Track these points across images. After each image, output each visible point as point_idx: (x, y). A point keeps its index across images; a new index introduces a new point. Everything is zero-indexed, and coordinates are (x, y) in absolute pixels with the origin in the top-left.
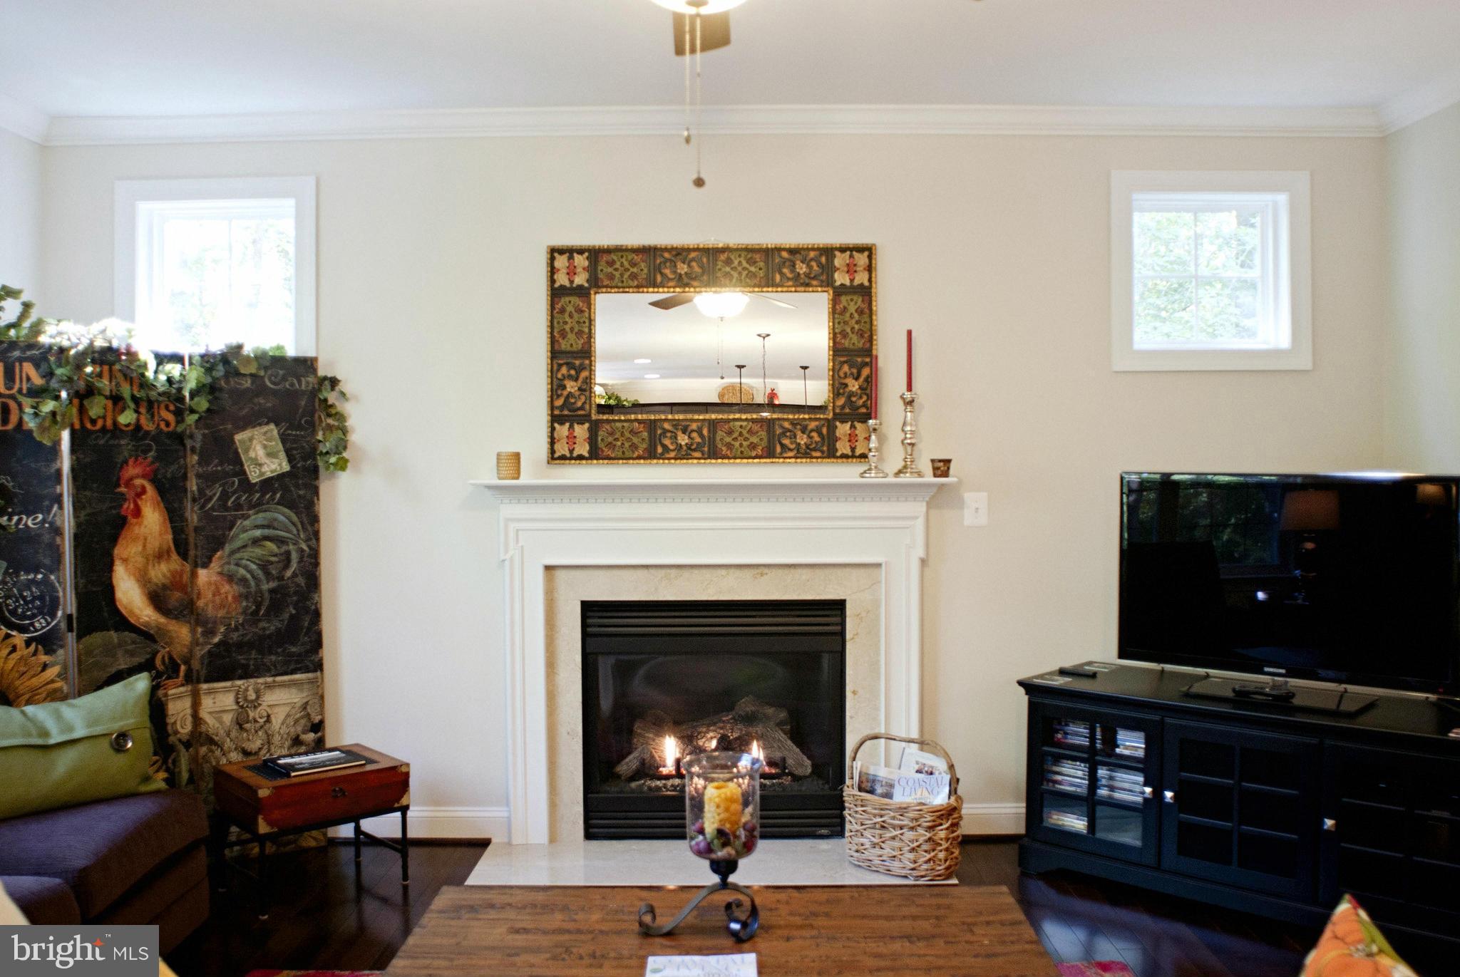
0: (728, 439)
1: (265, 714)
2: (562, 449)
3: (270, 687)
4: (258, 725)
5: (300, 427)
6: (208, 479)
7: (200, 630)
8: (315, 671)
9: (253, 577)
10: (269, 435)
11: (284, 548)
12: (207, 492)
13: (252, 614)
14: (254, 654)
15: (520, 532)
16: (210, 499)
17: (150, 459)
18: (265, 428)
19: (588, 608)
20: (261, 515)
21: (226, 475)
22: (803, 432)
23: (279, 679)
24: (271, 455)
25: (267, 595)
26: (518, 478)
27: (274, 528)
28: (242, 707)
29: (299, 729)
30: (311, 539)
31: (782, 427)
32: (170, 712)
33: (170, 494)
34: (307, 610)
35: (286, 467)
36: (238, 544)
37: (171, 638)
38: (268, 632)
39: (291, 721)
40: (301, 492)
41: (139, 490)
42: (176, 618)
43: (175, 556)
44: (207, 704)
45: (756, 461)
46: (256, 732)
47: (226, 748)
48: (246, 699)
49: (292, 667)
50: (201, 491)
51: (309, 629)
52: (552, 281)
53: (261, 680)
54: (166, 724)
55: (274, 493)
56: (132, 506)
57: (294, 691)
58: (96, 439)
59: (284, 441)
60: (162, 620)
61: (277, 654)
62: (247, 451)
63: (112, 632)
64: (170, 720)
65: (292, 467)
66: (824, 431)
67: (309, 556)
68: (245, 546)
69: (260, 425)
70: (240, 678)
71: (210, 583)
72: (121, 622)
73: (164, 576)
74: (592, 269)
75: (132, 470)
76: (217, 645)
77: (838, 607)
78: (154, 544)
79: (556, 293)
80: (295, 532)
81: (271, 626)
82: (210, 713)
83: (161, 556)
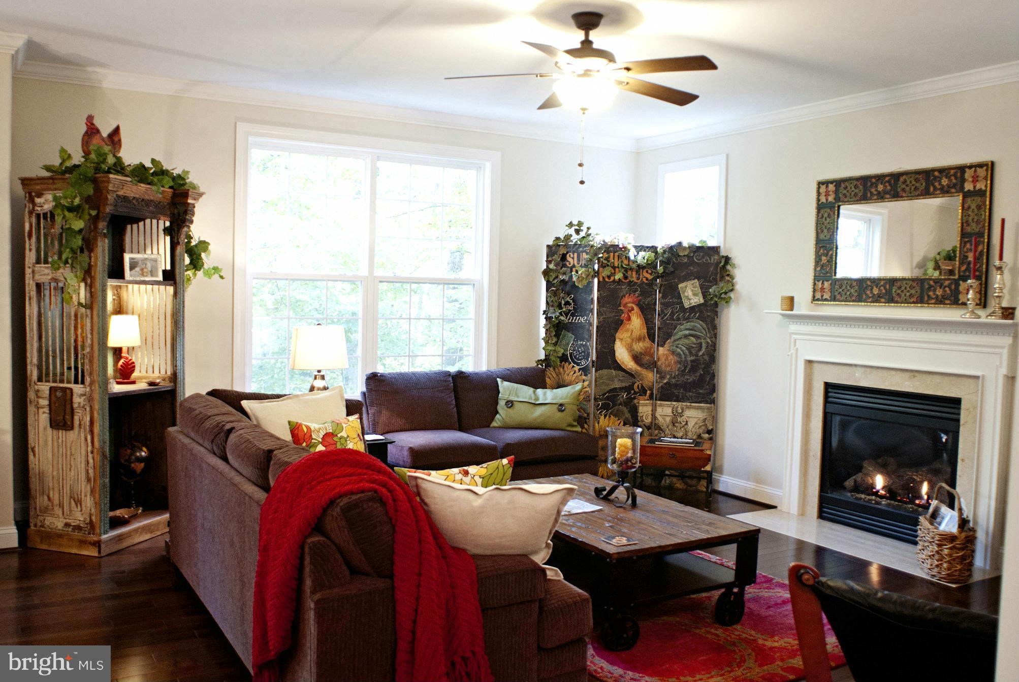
0: (899, 291)
1: (685, 420)
2: (818, 296)
3: (689, 408)
4: (681, 425)
5: (709, 281)
6: (665, 305)
7: (658, 376)
8: (710, 403)
9: (684, 353)
10: (694, 285)
11: (699, 341)
12: (665, 311)
13: (682, 371)
14: (682, 390)
15: (797, 341)
16: (667, 314)
17: (637, 295)
18: (693, 282)
19: (828, 386)
20: (689, 324)
21: (673, 303)
22: (940, 288)
23: (693, 404)
24: (695, 295)
25: (689, 362)
26: (792, 310)
27: (695, 331)
28: (675, 415)
29: (701, 431)
30: (712, 338)
31: (929, 284)
32: (640, 411)
33: (646, 311)
34: (709, 373)
35: (702, 301)
36: (677, 337)
37: (643, 377)
38: (689, 381)
39: (697, 426)
40: (709, 314)
41: (630, 309)
42: (646, 368)
43: (647, 340)
44: (659, 411)
45: (912, 305)
46: (681, 428)
47: (666, 433)
48: (677, 412)
49: (700, 400)
50: (662, 310)
51: (709, 382)
52: (818, 200)
53: (684, 404)
54: (637, 416)
55: (696, 314)
56: (626, 315)
57: (700, 411)
58: (610, 285)
59: (701, 288)
60: (639, 368)
61: (693, 392)
62: (684, 292)
63: (613, 371)
64: (640, 415)
65: (705, 301)
66: (953, 287)
67: (711, 346)
68: (681, 338)
69: (691, 280)
70: (675, 401)
71: (664, 355)
72: (618, 367)
73: (641, 348)
74: (836, 192)
75: (626, 300)
76: (665, 384)
77: (957, 402)
78: (637, 333)
79: (820, 207)
80: (705, 333)
81: (691, 378)
82: (660, 415)
83: (640, 339)
